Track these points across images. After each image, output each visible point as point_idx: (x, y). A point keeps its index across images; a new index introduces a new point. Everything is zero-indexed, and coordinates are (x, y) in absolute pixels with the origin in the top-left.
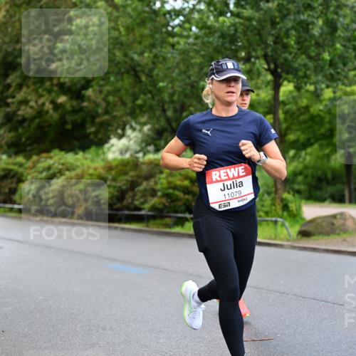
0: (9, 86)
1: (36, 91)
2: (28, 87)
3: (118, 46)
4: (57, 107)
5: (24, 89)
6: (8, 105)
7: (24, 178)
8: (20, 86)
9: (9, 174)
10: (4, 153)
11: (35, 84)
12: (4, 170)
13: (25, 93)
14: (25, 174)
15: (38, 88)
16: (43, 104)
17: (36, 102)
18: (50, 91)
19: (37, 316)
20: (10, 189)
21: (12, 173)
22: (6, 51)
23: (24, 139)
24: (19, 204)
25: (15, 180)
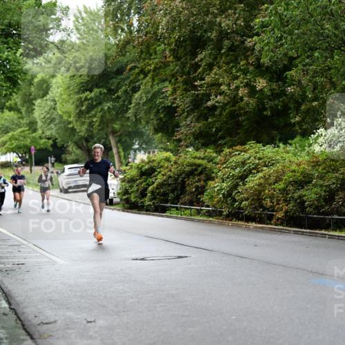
0: (197, 66)
1: (229, 72)
2: (219, 67)
3: (327, 16)
4: (253, 91)
5: (215, 70)
6: (195, 88)
7: (213, 175)
8: (210, 67)
9: (196, 170)
10: (191, 145)
11: (228, 64)
12: (191, 165)
13: (216, 74)
14: (215, 171)
15: (231, 68)
16: (237, 88)
17: (229, 85)
18: (245, 72)
19: (230, 338)
20: (197, 187)
21: (200, 169)
22: (194, 23)
23: (214, 130)
24: (208, 206)
25: (203, 177)
